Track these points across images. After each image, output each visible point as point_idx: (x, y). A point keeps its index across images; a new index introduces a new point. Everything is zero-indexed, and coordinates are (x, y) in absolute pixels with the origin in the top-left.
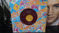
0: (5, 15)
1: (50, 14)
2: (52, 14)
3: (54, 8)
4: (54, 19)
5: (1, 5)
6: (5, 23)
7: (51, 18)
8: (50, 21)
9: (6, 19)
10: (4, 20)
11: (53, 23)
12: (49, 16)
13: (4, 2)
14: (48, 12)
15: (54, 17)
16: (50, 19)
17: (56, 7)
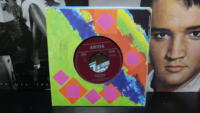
0: (37, 54)
2: (182, 57)
3: (187, 36)
4: (187, 72)
7: (178, 69)
8: (175, 78)
9: (39, 66)
10: (33, 68)
11: (182, 84)
12: (173, 63)
13: (37, 16)
14: (170, 50)
16: (173, 72)
17: (196, 34)
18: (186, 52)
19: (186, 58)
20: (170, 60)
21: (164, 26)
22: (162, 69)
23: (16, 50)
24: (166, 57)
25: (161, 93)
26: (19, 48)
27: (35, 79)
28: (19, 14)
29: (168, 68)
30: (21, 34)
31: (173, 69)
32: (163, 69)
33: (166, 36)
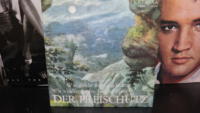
0: (28, 48)
1: (181, 47)
4: (192, 63)
6: (27, 75)
7: (184, 60)
8: (180, 69)
9: (30, 61)
10: (25, 64)
11: (187, 75)
12: (179, 55)
14: (177, 42)
15: (192, 58)
18: (192, 44)
20: (177, 52)
23: (6, 44)
24: (173, 50)
25: (167, 85)
26: (8, 42)
28: (8, 6)
29: (174, 60)
30: (11, 27)
31: (179, 61)
32: (169, 61)
33: (174, 29)
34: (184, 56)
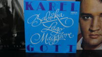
2: (98, 30)
5: (11, 10)
7: (96, 36)
8: (94, 41)
9: (16, 35)
12: (93, 33)
14: (92, 26)
15: (101, 35)
16: (93, 38)
18: (100, 27)
19: (100, 30)
20: (92, 31)
21: (88, 12)
22: (88, 37)
24: (90, 30)
27: (13, 43)
33: (90, 18)
34: (96, 34)
